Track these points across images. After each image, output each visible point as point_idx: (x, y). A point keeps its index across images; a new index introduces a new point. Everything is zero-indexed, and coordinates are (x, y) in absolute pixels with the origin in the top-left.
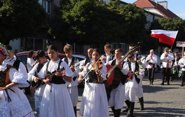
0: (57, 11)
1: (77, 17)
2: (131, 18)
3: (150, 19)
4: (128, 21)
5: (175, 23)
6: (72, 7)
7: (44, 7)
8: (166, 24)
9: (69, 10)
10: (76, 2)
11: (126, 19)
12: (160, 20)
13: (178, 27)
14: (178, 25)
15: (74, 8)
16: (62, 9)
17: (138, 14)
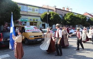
1: (69, 19)
2: (82, 18)
3: (88, 18)
7: (60, 17)
9: (66, 17)
10: (68, 15)
17: (84, 17)
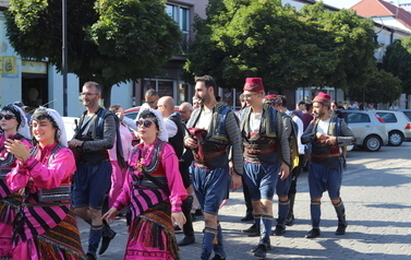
0: (202, 27)
1: (240, 37)
2: (346, 39)
3: (384, 38)
4: (340, 44)
6: (230, 19)
7: (175, 19)
9: (223, 25)
10: (238, 8)
11: (337, 40)
12: (405, 41)
15: (234, 21)
16: (211, 24)
17: (360, 30)
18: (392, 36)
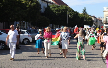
4: (28, 8)
5: (61, 9)
8: (55, 9)
11: (27, 6)
13: (63, 11)
14: (63, 10)
18: (48, 4)
